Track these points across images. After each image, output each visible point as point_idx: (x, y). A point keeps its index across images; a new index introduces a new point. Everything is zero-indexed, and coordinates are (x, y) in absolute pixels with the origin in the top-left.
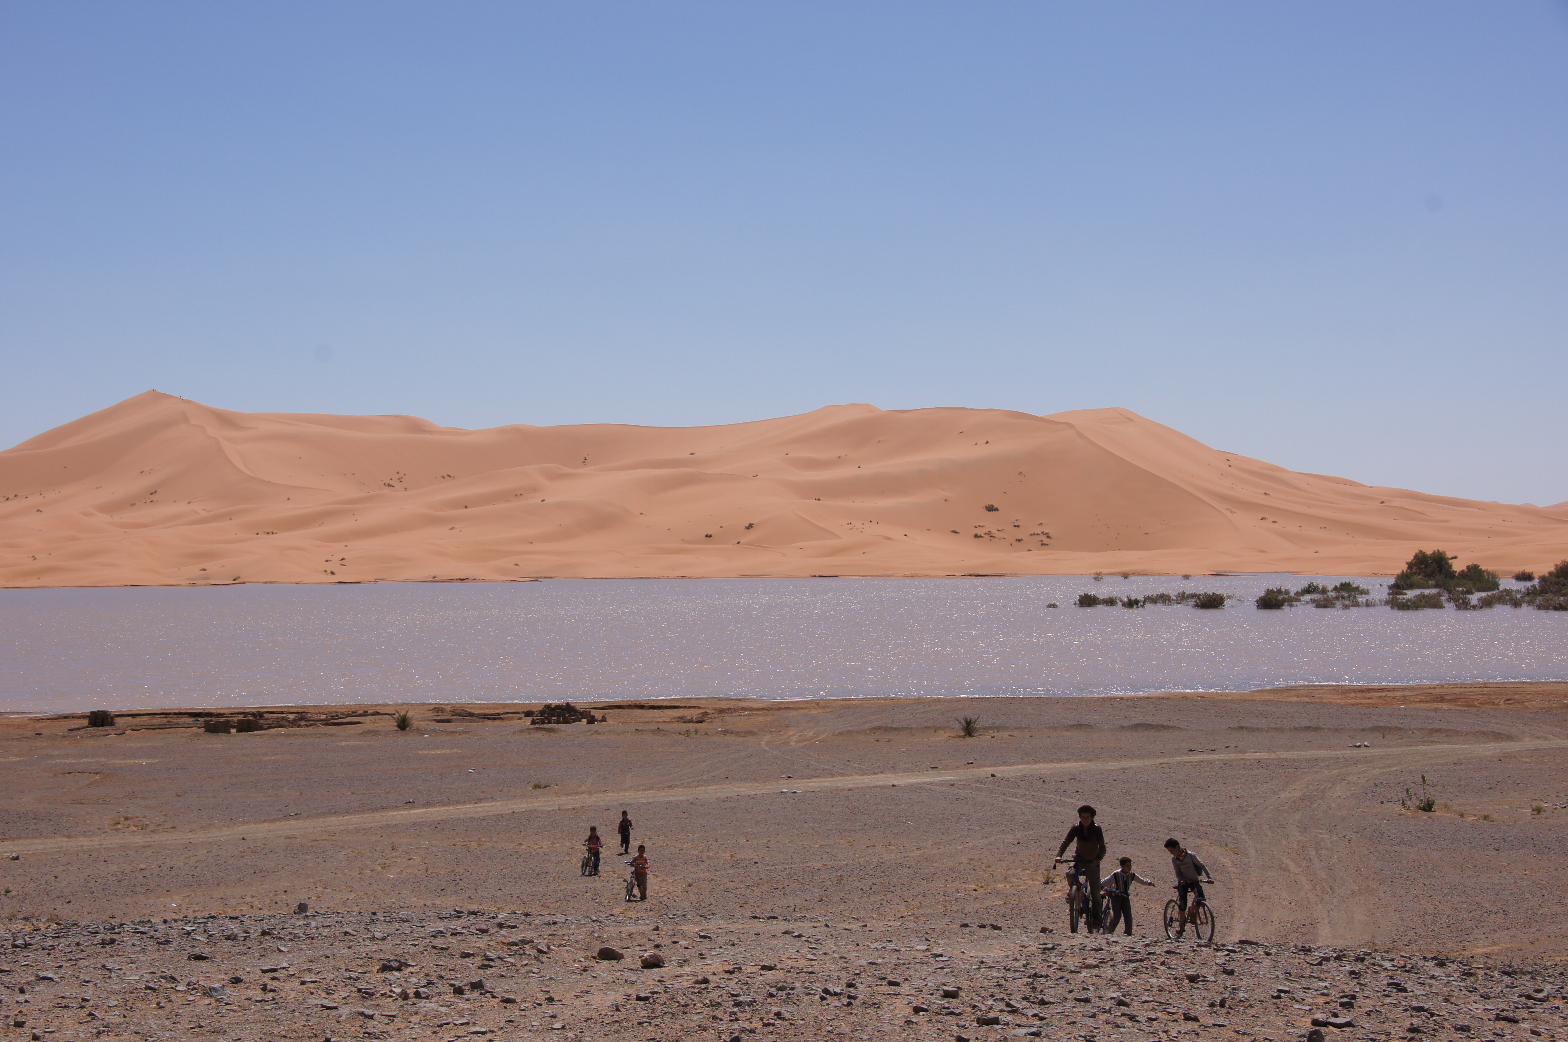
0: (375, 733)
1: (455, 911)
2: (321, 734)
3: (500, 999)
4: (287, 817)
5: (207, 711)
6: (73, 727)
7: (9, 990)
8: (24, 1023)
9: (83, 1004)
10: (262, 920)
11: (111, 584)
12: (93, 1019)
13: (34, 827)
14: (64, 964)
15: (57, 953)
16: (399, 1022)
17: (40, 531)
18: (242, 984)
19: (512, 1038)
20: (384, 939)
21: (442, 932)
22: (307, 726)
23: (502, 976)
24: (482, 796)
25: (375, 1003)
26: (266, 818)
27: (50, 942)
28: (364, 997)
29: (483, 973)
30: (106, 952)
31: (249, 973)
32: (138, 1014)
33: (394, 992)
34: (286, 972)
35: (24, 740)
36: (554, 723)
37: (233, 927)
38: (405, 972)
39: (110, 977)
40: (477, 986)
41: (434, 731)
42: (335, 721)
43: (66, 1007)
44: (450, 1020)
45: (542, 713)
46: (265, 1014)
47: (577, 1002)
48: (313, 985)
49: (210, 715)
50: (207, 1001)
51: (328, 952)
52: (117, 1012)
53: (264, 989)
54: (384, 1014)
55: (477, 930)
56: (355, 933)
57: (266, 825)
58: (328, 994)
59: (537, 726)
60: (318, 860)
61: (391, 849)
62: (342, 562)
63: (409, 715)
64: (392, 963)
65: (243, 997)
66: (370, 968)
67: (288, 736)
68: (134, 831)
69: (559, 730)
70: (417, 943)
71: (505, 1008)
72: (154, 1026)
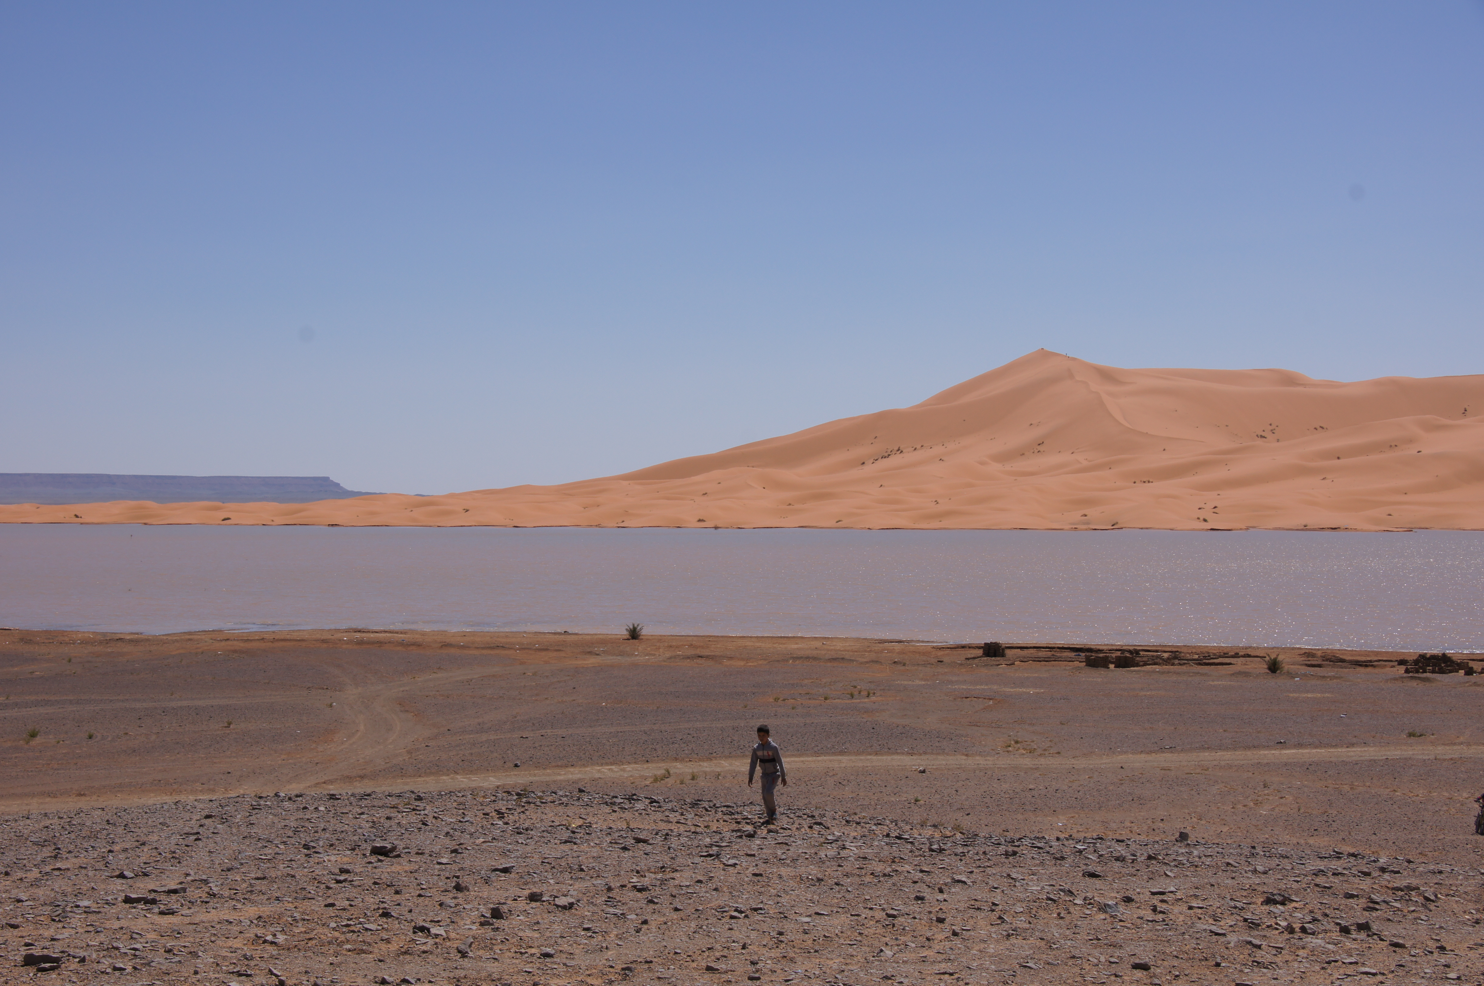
0: (1246, 674)
1: (1334, 851)
2: (1193, 673)
3: (1388, 942)
4: (1162, 750)
5: (1087, 647)
6: (969, 656)
7: (930, 889)
8: (944, 919)
9: (993, 907)
10: (1146, 845)
11: (1002, 527)
12: (1003, 922)
13: (937, 744)
14: (975, 870)
15: (966, 860)
16: (1286, 955)
17: (942, 478)
18: (1134, 903)
19: (1405, 982)
20: (1265, 873)
21: (1323, 871)
22: (1180, 664)
23: (1389, 920)
24: (1354, 740)
25: (1261, 933)
26: (1143, 749)
27: (960, 850)
28: (1250, 927)
29: (1369, 916)
30: (1010, 863)
31: (1139, 893)
32: (1041, 922)
33: (1280, 925)
34: (1174, 896)
35: (928, 666)
36: (1429, 672)
37: (1119, 849)
38: (1289, 907)
39: (1015, 886)
40: (1363, 927)
41: (1305, 675)
42: (1207, 661)
43: (978, 909)
44: (1338, 958)
45: (1416, 662)
46: (1157, 933)
47: (1471, 954)
48: (1200, 911)
49: (1090, 650)
50: (1103, 916)
51: (1212, 881)
52: (1022, 918)
53: (1155, 910)
54: (1271, 945)
55: (1359, 872)
56: (1237, 865)
57: (1143, 755)
58: (1215, 920)
59: (1411, 674)
60: (1193, 792)
61: (1262, 786)
62: (1215, 510)
63: (1280, 658)
64: (1275, 897)
65: (1135, 916)
66: (1254, 900)
67: (1163, 673)
68: (1023, 754)
69: (1434, 680)
70: (1299, 880)
71: (1395, 951)
72: (1056, 934)
